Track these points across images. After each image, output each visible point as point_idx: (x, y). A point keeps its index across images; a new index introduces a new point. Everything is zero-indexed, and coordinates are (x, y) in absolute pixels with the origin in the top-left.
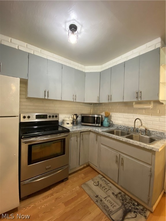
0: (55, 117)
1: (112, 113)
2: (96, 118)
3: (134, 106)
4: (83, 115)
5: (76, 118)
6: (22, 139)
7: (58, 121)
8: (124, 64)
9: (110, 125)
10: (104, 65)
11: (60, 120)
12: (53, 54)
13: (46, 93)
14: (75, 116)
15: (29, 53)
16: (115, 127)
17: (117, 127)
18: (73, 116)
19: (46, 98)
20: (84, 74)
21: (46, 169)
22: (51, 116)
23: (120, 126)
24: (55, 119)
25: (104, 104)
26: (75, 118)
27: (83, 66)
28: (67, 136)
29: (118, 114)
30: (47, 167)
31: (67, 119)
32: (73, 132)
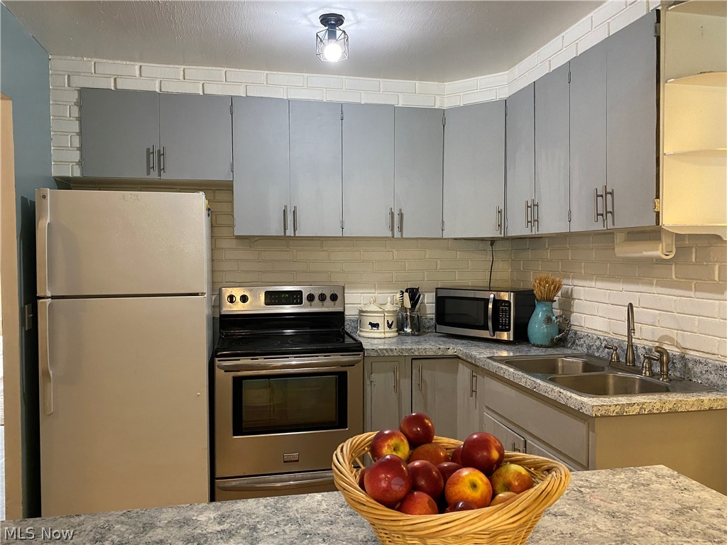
0: (328, 298)
1: (576, 282)
2: (490, 306)
3: (617, 249)
4: (442, 294)
5: (414, 305)
6: (217, 359)
7: (342, 314)
8: (569, 72)
9: (563, 336)
10: (517, 70)
11: (350, 312)
12: (306, 75)
13: (290, 215)
14: (406, 295)
15: (232, 97)
16: (582, 346)
17: (589, 347)
18: (398, 295)
19: (290, 232)
20: (439, 118)
21: (285, 462)
22: (316, 294)
23: (598, 343)
24: (328, 307)
25: (547, 241)
26: (408, 304)
27: (432, 86)
28: (351, 364)
29: (593, 284)
30: (287, 456)
31: (373, 308)
32: (376, 354)
